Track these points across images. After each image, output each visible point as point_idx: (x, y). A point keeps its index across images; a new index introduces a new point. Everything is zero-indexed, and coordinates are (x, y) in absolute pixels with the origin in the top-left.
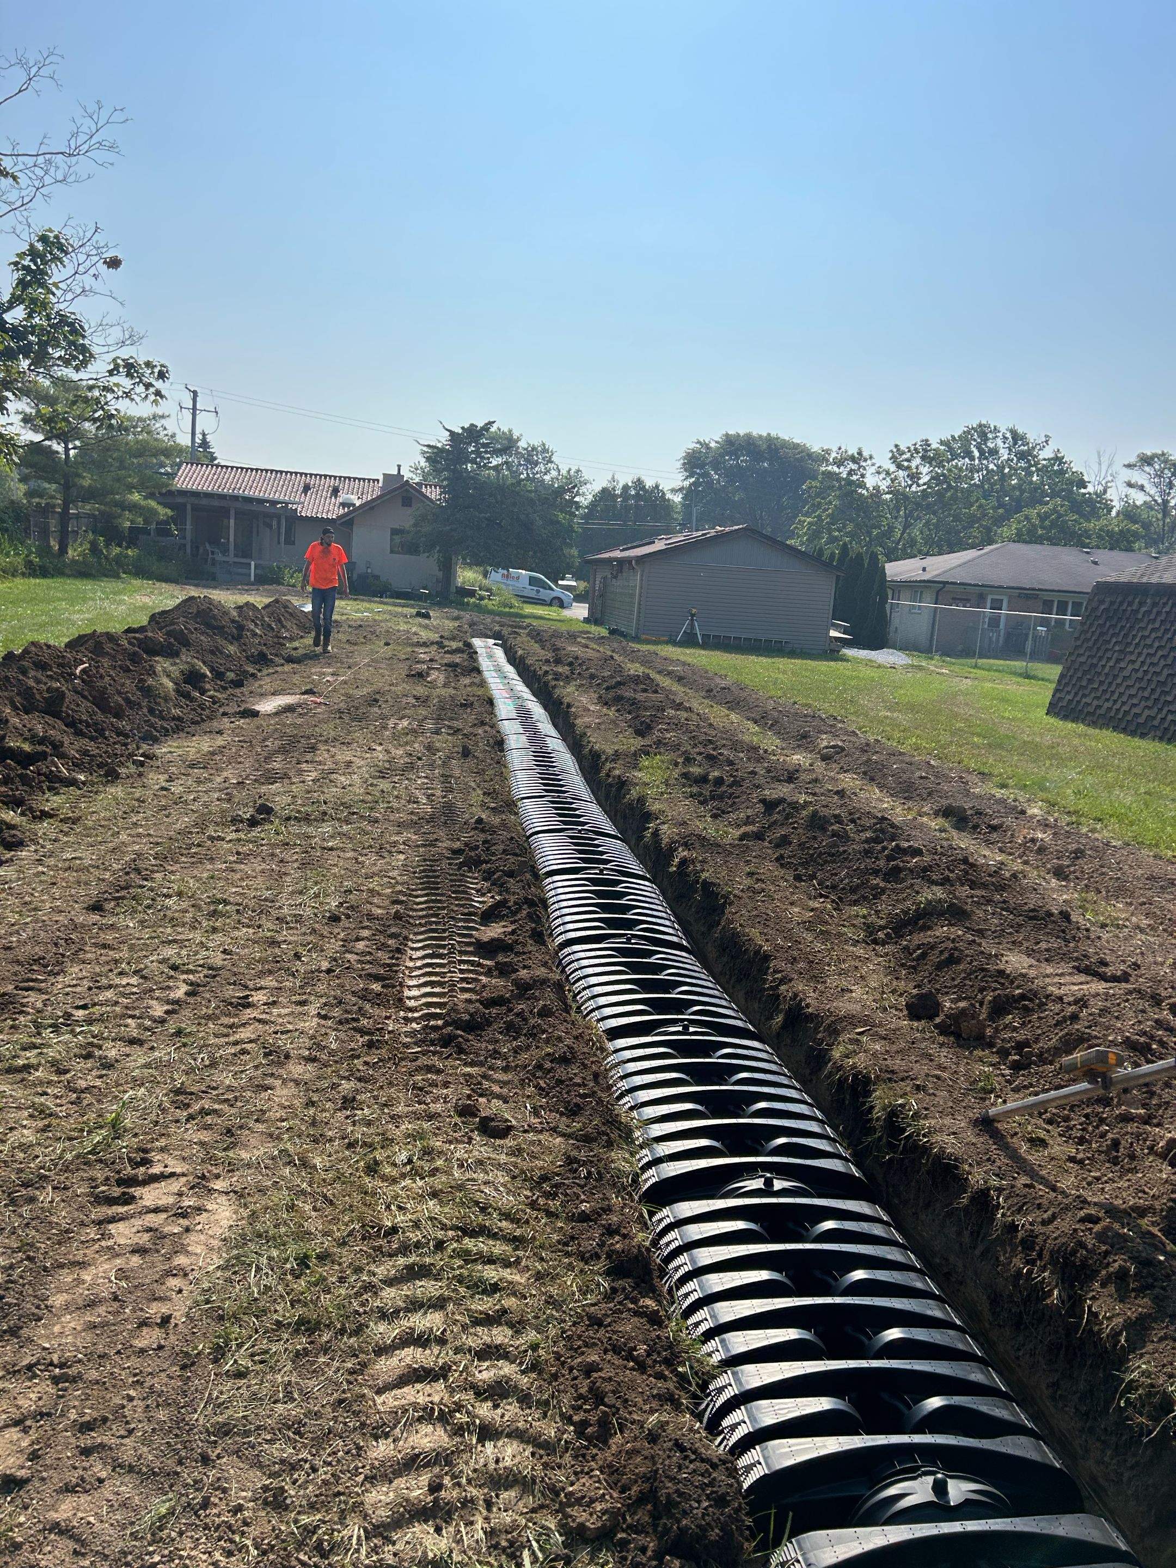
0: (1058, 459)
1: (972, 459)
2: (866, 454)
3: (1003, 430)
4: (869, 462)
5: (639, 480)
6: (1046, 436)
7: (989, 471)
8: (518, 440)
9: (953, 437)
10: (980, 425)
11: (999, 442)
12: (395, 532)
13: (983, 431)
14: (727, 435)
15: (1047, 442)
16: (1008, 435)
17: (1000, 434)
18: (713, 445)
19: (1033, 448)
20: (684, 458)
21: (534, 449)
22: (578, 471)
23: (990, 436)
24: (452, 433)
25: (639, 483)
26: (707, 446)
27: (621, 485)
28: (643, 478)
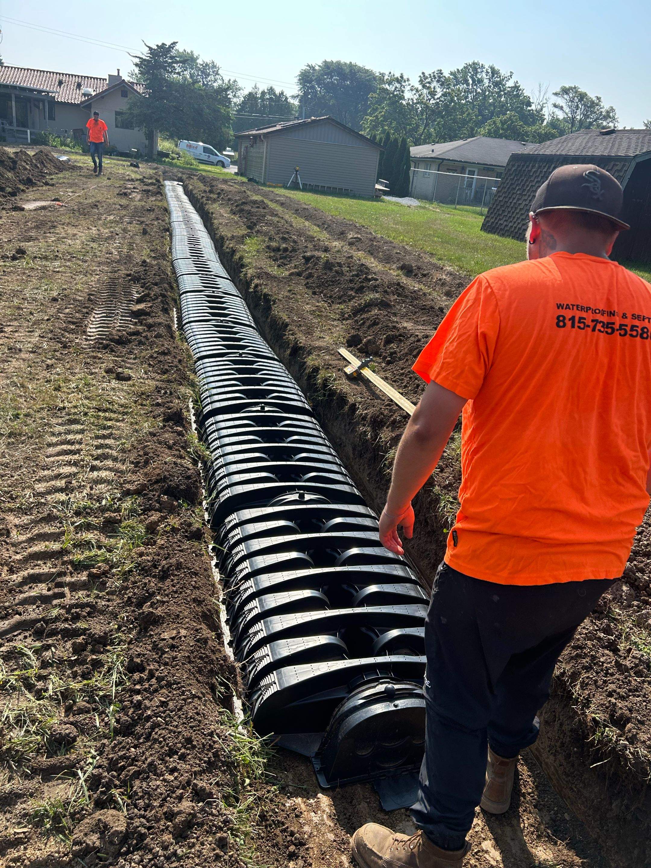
0: (516, 87)
1: (468, 85)
2: (405, 77)
3: (486, 67)
4: (407, 83)
5: (271, 88)
6: (511, 72)
7: (477, 93)
8: (197, 58)
9: (458, 70)
10: (474, 63)
11: (484, 75)
12: (117, 113)
13: (475, 67)
14: (325, 62)
15: (511, 76)
16: (489, 70)
17: (485, 70)
18: (317, 68)
19: (503, 80)
20: (300, 75)
21: (207, 65)
22: (235, 81)
23: (479, 70)
24: (151, 49)
25: (271, 90)
26: (313, 68)
27: (260, 91)
28: (274, 87)
